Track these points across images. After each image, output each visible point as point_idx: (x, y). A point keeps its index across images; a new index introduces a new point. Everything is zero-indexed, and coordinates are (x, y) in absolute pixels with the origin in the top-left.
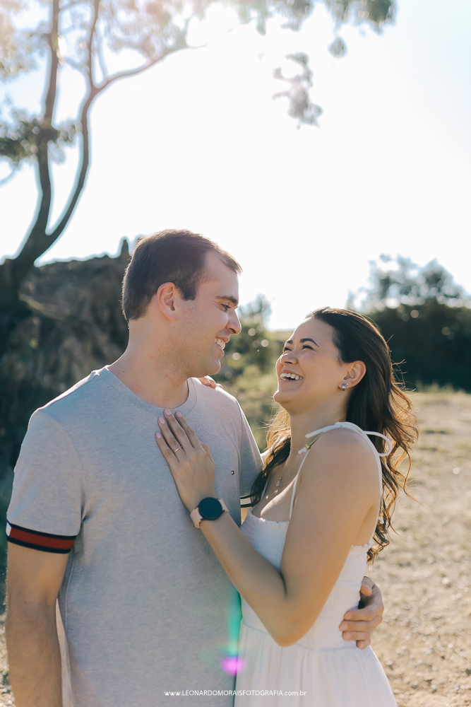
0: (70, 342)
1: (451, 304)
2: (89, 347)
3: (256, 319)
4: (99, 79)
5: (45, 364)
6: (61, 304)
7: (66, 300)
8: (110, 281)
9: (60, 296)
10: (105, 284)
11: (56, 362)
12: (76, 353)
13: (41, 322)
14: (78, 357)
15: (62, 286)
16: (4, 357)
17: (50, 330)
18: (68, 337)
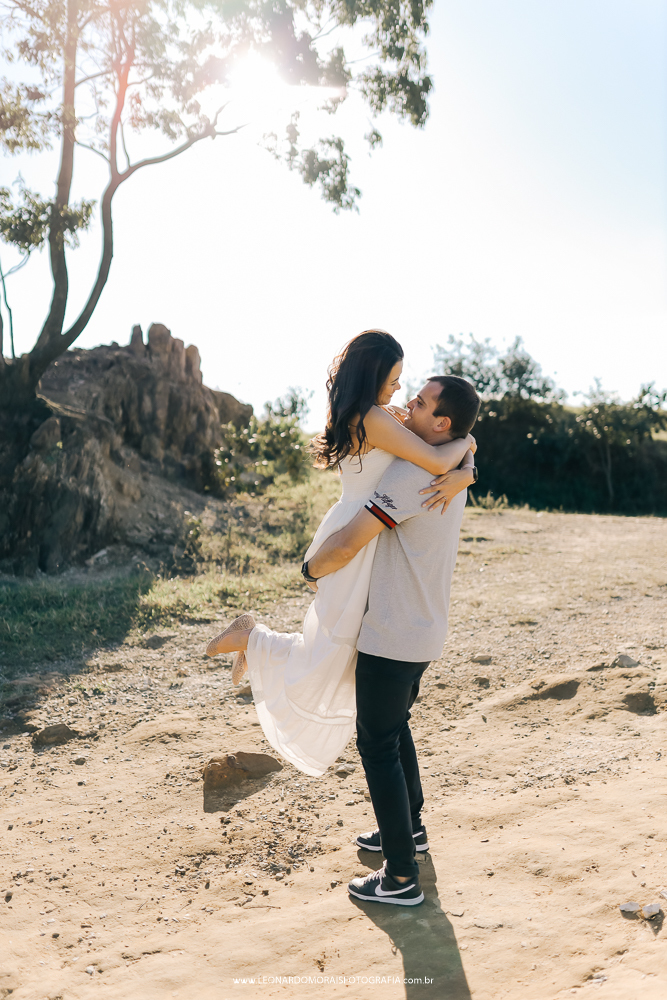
0: (91, 444)
1: (538, 399)
2: (108, 451)
3: (289, 420)
5: (68, 467)
6: (75, 402)
7: (80, 398)
8: (125, 376)
9: (73, 393)
10: (120, 379)
11: (79, 464)
12: (98, 455)
13: (62, 422)
14: (100, 459)
15: (73, 381)
16: (28, 458)
17: (72, 431)
18: (89, 438)
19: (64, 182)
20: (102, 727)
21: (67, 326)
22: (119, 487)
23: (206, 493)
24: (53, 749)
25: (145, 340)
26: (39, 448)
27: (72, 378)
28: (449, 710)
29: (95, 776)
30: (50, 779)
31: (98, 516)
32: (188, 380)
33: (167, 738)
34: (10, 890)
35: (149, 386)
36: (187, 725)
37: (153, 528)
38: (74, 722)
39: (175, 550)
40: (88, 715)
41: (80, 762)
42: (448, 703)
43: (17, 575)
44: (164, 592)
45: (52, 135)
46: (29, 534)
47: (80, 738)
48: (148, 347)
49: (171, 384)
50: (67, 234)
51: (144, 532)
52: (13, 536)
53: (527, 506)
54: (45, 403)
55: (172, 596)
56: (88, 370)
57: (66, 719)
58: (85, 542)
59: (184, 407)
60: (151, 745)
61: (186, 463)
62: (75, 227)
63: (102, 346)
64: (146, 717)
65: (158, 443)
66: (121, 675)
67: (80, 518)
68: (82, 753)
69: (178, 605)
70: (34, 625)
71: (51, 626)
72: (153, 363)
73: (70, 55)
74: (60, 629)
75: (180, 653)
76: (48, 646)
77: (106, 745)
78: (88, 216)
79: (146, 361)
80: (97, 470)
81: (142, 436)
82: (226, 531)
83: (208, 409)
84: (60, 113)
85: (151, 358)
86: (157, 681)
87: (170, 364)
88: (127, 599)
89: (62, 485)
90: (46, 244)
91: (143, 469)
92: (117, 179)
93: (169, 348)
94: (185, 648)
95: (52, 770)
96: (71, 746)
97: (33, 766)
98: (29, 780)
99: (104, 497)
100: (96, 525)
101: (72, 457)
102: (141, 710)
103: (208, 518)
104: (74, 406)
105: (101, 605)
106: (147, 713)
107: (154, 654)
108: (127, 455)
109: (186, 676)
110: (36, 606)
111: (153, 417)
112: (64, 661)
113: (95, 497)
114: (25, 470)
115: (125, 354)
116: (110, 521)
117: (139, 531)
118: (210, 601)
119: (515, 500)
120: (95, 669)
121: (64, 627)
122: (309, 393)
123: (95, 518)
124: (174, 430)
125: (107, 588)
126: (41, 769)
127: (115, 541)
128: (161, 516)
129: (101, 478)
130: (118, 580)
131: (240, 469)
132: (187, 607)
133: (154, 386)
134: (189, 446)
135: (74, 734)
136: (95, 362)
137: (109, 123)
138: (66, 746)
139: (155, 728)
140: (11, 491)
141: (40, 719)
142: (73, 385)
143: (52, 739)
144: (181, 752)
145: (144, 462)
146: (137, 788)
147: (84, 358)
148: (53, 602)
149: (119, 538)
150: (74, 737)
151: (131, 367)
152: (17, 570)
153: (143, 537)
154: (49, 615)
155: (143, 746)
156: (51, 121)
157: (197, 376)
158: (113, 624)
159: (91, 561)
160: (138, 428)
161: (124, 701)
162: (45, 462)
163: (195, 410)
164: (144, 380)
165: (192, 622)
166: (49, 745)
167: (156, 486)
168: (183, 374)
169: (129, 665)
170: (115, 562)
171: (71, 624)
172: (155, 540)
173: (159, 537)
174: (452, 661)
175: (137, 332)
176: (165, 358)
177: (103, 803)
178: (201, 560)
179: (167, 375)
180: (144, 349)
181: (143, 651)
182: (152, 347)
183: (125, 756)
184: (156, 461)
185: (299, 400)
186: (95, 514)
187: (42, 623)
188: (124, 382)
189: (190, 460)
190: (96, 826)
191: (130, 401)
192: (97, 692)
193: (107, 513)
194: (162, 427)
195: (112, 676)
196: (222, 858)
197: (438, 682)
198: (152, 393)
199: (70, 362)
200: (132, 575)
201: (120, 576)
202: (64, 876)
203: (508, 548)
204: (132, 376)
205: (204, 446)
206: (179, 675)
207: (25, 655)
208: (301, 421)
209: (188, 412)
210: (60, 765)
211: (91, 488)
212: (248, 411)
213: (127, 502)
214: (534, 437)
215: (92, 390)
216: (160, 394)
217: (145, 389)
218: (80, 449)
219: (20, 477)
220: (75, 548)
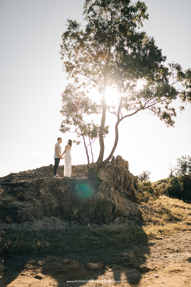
11: (110, 194)
12: (114, 192)
16: (98, 193)
22: (118, 201)
26: (101, 190)
32: (127, 171)
35: (119, 173)
37: (129, 212)
43: (98, 225)
46: (100, 213)
52: (96, 214)
54: (100, 178)
58: (113, 216)
59: (128, 178)
61: (128, 193)
65: (122, 188)
67: (112, 209)
81: (118, 186)
85: (118, 165)
87: (123, 166)
89: (107, 200)
91: (121, 195)
93: (122, 162)
100: (115, 211)
101: (108, 192)
111: (121, 181)
113: (115, 203)
114: (98, 196)
116: (118, 210)
117: (126, 213)
124: (125, 185)
129: (115, 198)
133: (120, 173)
134: (128, 189)
149: (120, 215)
151: (114, 167)
152: (98, 223)
159: (116, 221)
162: (102, 194)
167: (125, 200)
168: (126, 169)
170: (122, 221)
172: (130, 215)
179: (122, 169)
180: (116, 162)
182: (118, 162)
184: (122, 193)
186: (115, 208)
188: (113, 172)
189: (129, 192)
191: (115, 177)
193: (117, 207)
194: (123, 184)
198: (120, 174)
211: (113, 201)
212: (136, 178)
213: (120, 205)
215: (106, 174)
216: (122, 175)
217: (118, 174)
218: (110, 190)
219: (96, 198)
220: (111, 217)
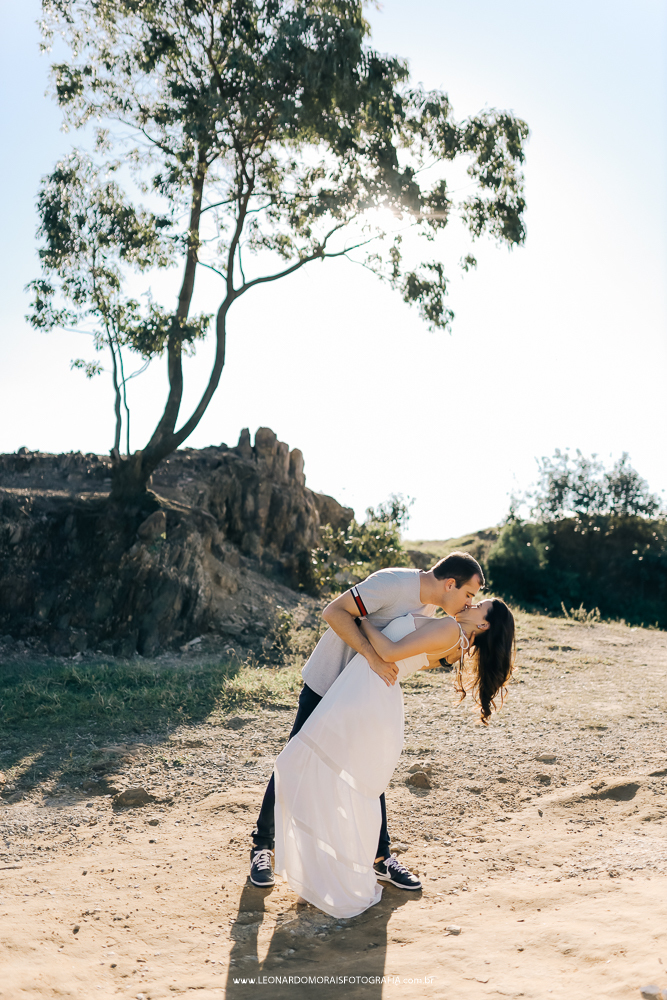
0: (193, 537)
1: (644, 516)
2: (209, 545)
3: (389, 525)
4: (237, 285)
5: (170, 558)
6: (183, 498)
7: (187, 494)
8: (230, 475)
9: (181, 489)
10: (226, 478)
11: (181, 556)
12: (199, 548)
13: (167, 515)
14: (201, 552)
15: (183, 479)
16: (135, 547)
17: (176, 524)
18: (192, 532)
19: (185, 296)
20: (177, 794)
21: (179, 426)
22: (217, 579)
23: (302, 590)
24: (131, 810)
25: (252, 444)
26: (145, 538)
27: (181, 475)
28: (507, 803)
29: (166, 836)
30: (124, 835)
31: (195, 605)
32: (290, 482)
33: (235, 808)
34: (78, 924)
35: (253, 486)
36: (255, 798)
37: (246, 619)
38: (153, 789)
39: (264, 641)
40: (167, 783)
41: (154, 823)
42: (507, 796)
43: (115, 655)
44: (249, 679)
45: (178, 254)
46: (130, 618)
47: (157, 802)
48: (254, 449)
49: (274, 485)
50: (185, 344)
51: (238, 623)
52: (116, 619)
53: (623, 621)
54: (154, 497)
55: (256, 683)
56: (197, 469)
57: (146, 785)
58: (181, 629)
59: (285, 508)
60: (221, 813)
61: (283, 560)
62: (192, 337)
63: (212, 447)
64: (219, 789)
65: (258, 540)
66: (200, 751)
67: (178, 606)
68: (156, 816)
69: (261, 691)
70: (125, 701)
71: (141, 703)
72: (258, 465)
73: (198, 185)
74: (149, 705)
75: (258, 735)
76: (136, 720)
77: (179, 811)
78: (205, 327)
79: (251, 463)
80: (198, 562)
81: (243, 533)
82: (316, 627)
83: (308, 510)
84: (186, 237)
85: (256, 461)
86: (233, 758)
87: (274, 466)
88: (215, 683)
89: (164, 574)
90: (166, 351)
91: (242, 564)
92: (232, 295)
93: (274, 451)
94: (263, 731)
95: (128, 828)
96: (148, 809)
97: (111, 823)
98: (106, 835)
99: (202, 587)
100: (192, 613)
101: (174, 548)
102: (215, 782)
103: (299, 614)
104: (181, 501)
105: (190, 687)
106: (220, 786)
107: (233, 734)
108: (228, 550)
109: (260, 755)
110: (130, 684)
111: (255, 515)
112: (149, 734)
113: (194, 587)
114: (131, 558)
115: (233, 455)
116: (206, 611)
117: (233, 622)
118: (292, 689)
119: (609, 614)
120: (178, 743)
121: (153, 704)
122: (410, 500)
123: (192, 607)
124: (275, 529)
125: (197, 672)
126: (117, 826)
127: (210, 630)
128: (255, 609)
129: (200, 570)
130: (209, 666)
131: (336, 570)
132: (270, 693)
133: (258, 486)
134: (288, 546)
135: (152, 799)
136: (204, 461)
137: (229, 246)
138: (143, 809)
139: (225, 798)
140: (117, 578)
141: (121, 783)
142: (182, 482)
143: (131, 802)
144: (247, 821)
145: (243, 558)
146: (202, 850)
147: (194, 457)
148: (146, 681)
149: (213, 627)
150: (151, 801)
151: (237, 467)
152: (116, 651)
153: (237, 628)
154: (141, 693)
155: (213, 814)
156: (179, 243)
157: (300, 479)
158: (198, 704)
159: (186, 647)
160: (240, 525)
161: (201, 773)
162: (149, 552)
163: (296, 510)
164: (249, 479)
165: (273, 707)
166: (128, 806)
167: (253, 581)
168: (286, 476)
169: (210, 743)
170: (208, 649)
171: (160, 702)
172: (247, 631)
173: (251, 628)
174: (517, 759)
175: (245, 435)
176: (270, 461)
177: (170, 860)
178: (289, 652)
179: (271, 476)
180: (251, 451)
181: (224, 731)
182: (259, 449)
183: (196, 821)
184: (255, 558)
185: (401, 507)
186: (193, 602)
187: (134, 700)
188: (229, 481)
189: (287, 557)
190: (162, 878)
191: (234, 500)
192: (176, 764)
193: (203, 603)
194: (263, 525)
195: (192, 751)
196: (272, 915)
197: (500, 776)
198: (255, 493)
199: (181, 461)
200: (222, 661)
201: (211, 663)
202: (127, 918)
203: (592, 658)
204: (238, 476)
205: (302, 545)
206: (255, 754)
207: (115, 727)
208: (401, 528)
209: (288, 512)
210: (135, 824)
211: (191, 578)
212: (349, 515)
213: (223, 594)
214: (639, 555)
215: (199, 487)
216: (262, 493)
217: (249, 489)
218: (183, 541)
219: (126, 564)
220: (172, 634)
